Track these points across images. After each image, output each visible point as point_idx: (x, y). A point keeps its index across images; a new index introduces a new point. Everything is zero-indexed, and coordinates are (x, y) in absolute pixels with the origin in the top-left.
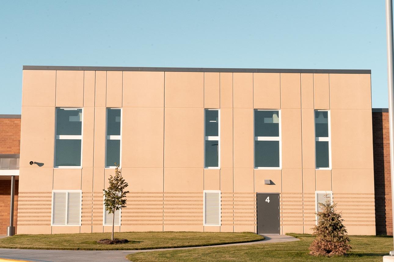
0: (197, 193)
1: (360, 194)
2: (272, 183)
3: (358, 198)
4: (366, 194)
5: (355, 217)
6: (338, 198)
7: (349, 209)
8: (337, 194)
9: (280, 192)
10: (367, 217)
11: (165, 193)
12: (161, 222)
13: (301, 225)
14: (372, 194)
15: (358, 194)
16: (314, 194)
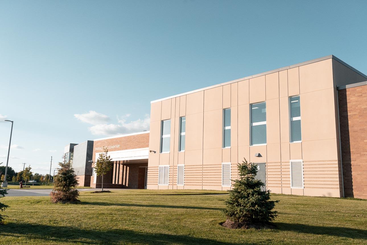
0: (219, 165)
1: (325, 161)
2: (259, 156)
3: (323, 164)
4: (330, 161)
5: (322, 181)
6: (307, 165)
7: (316, 174)
8: (306, 162)
9: (266, 162)
10: (331, 181)
11: (204, 165)
12: (201, 184)
13: (280, 187)
14: (336, 161)
15: (323, 161)
16: (289, 162)
